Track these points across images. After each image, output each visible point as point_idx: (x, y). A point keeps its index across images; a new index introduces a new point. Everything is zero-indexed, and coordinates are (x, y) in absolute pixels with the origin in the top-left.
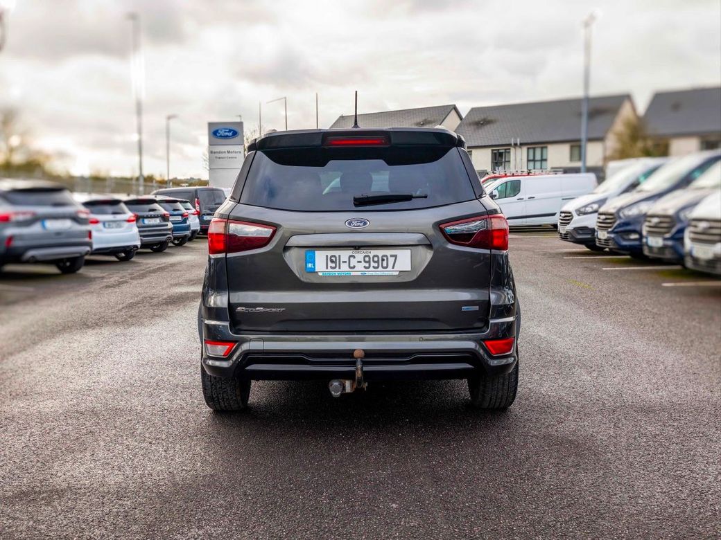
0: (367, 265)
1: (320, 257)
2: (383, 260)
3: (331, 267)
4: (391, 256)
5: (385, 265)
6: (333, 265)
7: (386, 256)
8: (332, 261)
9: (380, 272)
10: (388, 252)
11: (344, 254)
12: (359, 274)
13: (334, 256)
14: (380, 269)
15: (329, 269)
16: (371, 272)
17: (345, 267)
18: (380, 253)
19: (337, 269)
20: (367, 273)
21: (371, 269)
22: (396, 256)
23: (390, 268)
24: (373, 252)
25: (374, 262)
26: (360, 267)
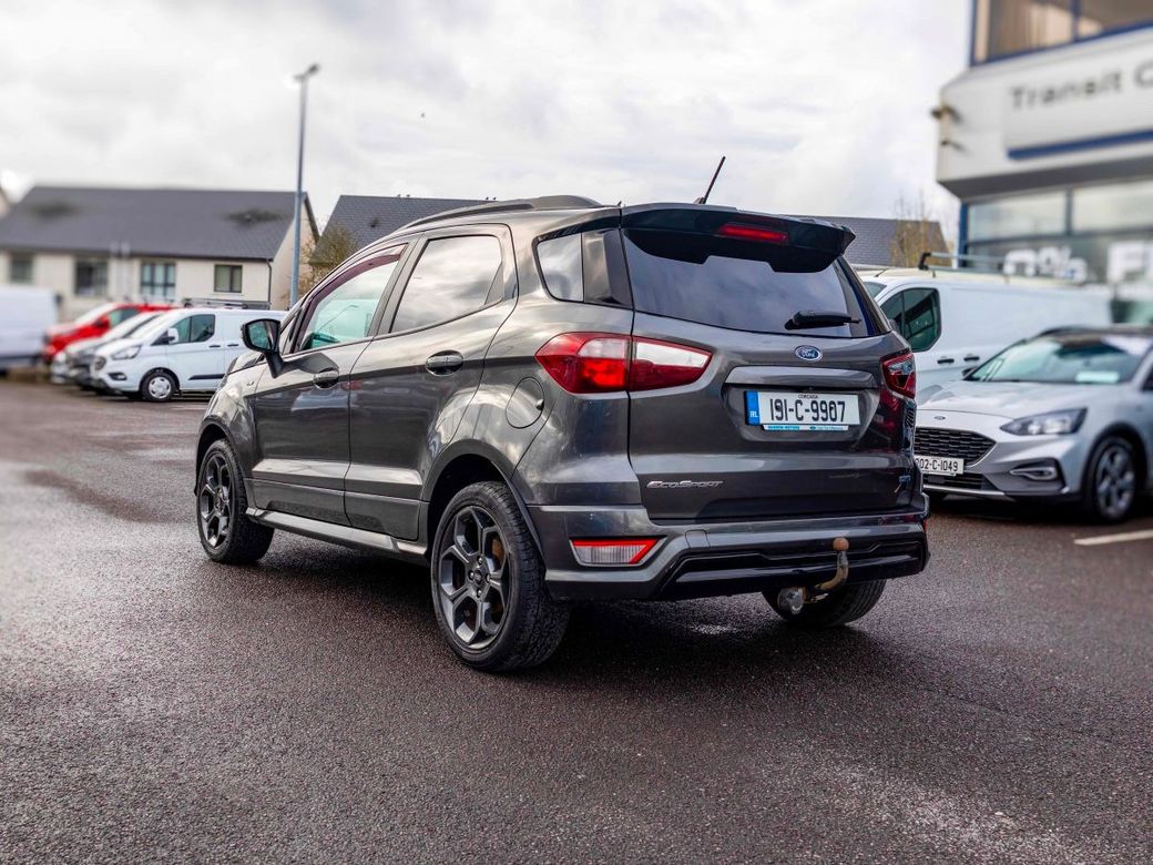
0: (815, 416)
1: (764, 400)
2: (831, 409)
3: (778, 418)
4: (839, 403)
5: (833, 416)
6: (779, 414)
7: (833, 403)
8: (777, 408)
9: (828, 426)
10: (836, 398)
11: (790, 398)
12: (807, 428)
13: (779, 401)
14: (829, 421)
15: (776, 421)
16: (821, 426)
17: (792, 418)
18: (828, 398)
19: (784, 421)
20: (817, 428)
21: (820, 421)
22: (842, 403)
23: (838, 421)
24: (821, 397)
25: (823, 411)
26: (808, 418)
